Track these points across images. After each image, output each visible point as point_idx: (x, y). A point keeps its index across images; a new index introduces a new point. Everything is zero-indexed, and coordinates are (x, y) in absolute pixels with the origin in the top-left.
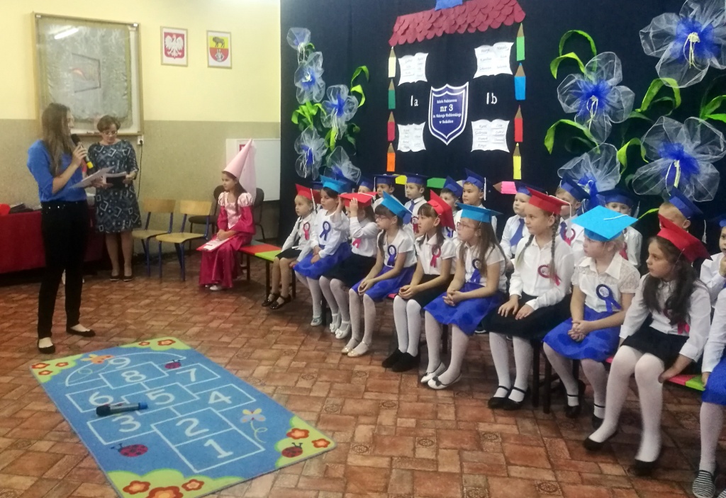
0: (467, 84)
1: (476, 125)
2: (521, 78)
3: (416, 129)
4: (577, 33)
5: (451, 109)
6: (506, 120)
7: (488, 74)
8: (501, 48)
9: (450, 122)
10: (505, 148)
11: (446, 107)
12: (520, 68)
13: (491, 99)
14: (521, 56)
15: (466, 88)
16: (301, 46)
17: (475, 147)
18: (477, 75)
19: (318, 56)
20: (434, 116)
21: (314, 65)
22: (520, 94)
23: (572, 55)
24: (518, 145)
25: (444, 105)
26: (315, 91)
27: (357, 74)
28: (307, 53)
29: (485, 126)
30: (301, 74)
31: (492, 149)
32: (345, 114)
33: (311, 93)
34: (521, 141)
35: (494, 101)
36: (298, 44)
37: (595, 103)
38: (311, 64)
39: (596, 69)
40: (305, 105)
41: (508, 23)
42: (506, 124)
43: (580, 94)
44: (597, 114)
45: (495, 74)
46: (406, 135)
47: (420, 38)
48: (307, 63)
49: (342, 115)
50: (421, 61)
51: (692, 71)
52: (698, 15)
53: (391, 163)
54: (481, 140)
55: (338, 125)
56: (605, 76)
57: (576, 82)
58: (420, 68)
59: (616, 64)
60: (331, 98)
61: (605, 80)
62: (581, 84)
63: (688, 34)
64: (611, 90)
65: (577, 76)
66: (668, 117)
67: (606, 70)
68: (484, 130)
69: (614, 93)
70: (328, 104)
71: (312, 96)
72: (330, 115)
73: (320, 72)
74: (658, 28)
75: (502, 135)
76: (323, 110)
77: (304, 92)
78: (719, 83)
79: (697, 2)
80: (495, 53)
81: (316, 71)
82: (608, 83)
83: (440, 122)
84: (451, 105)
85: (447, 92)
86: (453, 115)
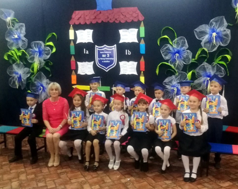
0: (115, 45)
1: (122, 64)
2: (143, 44)
3: (88, 64)
4: (169, 28)
5: (108, 55)
6: (136, 61)
7: (127, 42)
8: (132, 31)
9: (108, 62)
10: (136, 73)
11: (105, 55)
12: (142, 40)
13: (128, 52)
14: (142, 34)
15: (115, 47)
16: (9, 19)
17: (122, 72)
18: (121, 41)
19: (22, 26)
20: (99, 59)
21: (19, 30)
22: (143, 50)
23: (166, 36)
24: (142, 72)
25: (104, 54)
26: (20, 44)
27: (50, 36)
28: (13, 23)
29: (126, 64)
30: (11, 33)
31: (130, 74)
32: (44, 56)
33: (18, 44)
34: (144, 70)
35: (129, 53)
36: (6, 17)
37: (178, 56)
38: (17, 29)
39: (176, 43)
40: (14, 50)
41: (136, 20)
42: (135, 64)
43: (170, 53)
44: (180, 60)
45: (130, 42)
46: (83, 67)
47: (88, 23)
48: (14, 29)
49: (41, 56)
50: (89, 33)
51: (214, 46)
52: (215, 26)
53: (74, 80)
54: (124, 70)
55: (40, 61)
56: (180, 46)
57: (169, 47)
58: (89, 37)
59: (185, 41)
60: (33, 47)
61: (181, 48)
62: (171, 48)
63: (213, 33)
64: (184, 52)
65: (169, 45)
66: (206, 62)
67: (181, 44)
68: (125, 66)
69: (185, 53)
70: (31, 50)
71: (18, 46)
72: (32, 56)
73: (23, 33)
74: (201, 30)
75: (134, 68)
76: (26, 53)
77: (13, 43)
78: (221, 51)
79: (215, 22)
80: (129, 32)
81: (21, 33)
82: (183, 49)
83: (103, 62)
84: (109, 54)
85: (105, 48)
86: (110, 59)
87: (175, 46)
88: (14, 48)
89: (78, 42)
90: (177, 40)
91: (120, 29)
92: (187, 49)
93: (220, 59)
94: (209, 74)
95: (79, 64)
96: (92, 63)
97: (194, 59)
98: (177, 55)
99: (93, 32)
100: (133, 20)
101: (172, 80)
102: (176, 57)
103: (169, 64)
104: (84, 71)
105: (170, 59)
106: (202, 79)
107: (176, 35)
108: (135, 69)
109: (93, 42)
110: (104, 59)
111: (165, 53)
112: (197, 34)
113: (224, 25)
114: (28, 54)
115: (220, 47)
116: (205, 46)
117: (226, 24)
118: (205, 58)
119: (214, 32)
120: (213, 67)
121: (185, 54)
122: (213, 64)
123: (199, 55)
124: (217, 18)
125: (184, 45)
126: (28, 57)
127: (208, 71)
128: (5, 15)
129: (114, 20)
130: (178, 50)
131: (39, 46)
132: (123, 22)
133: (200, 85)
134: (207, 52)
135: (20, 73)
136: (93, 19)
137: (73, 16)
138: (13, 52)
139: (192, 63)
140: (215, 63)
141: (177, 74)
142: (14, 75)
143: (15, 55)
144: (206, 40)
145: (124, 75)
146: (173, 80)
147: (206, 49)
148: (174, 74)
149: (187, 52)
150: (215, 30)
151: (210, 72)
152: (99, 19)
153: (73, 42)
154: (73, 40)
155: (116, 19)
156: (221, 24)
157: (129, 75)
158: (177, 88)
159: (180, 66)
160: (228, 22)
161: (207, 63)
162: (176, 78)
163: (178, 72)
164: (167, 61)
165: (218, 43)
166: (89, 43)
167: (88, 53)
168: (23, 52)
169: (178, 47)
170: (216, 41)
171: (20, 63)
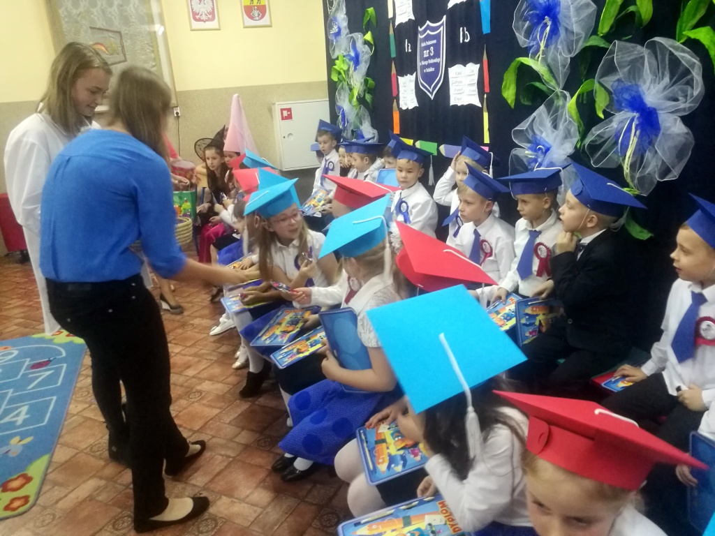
0: (444, 18)
5: (432, 52)
9: (432, 70)
11: (428, 51)
15: (443, 24)
20: (421, 64)
25: (426, 48)
29: (460, 73)
31: (465, 103)
53: (396, 124)
54: (456, 92)
58: (409, 3)
75: (474, 84)
83: (425, 71)
84: (432, 48)
85: (428, 31)
86: (434, 61)
95: (400, 80)
96: (414, 77)
104: (405, 101)
108: (475, 88)
109: (414, 19)
110: (426, 63)
153: (392, 23)
154: (391, 19)
166: (408, 22)
167: (410, 51)
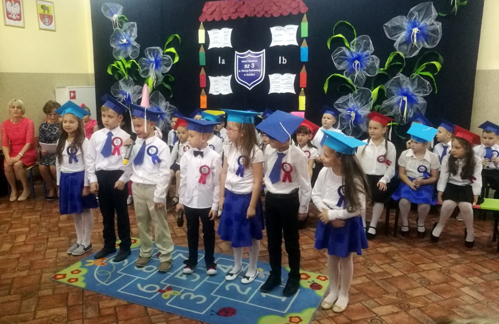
0: (264, 50)
1: (272, 77)
2: (305, 47)
3: (224, 79)
4: (345, 23)
5: (253, 66)
6: (293, 73)
7: (281, 45)
8: (290, 29)
9: (252, 75)
10: (293, 91)
11: (249, 65)
12: (305, 42)
13: (282, 60)
14: (305, 33)
15: (263, 53)
16: (115, 18)
17: (273, 90)
18: (273, 44)
19: (133, 26)
20: (240, 71)
21: (128, 32)
22: (304, 57)
23: (340, 35)
24: (303, 89)
25: (247, 63)
26: (130, 51)
27: (170, 39)
28: (121, 23)
29: (278, 78)
30: (118, 37)
31: (284, 92)
32: (162, 67)
33: (126, 52)
34: (306, 87)
35: (285, 62)
36: (112, 15)
37: (358, 64)
38: (125, 31)
39: (355, 45)
40: (120, 61)
41: (295, 13)
42: (293, 76)
43: (346, 59)
44: (361, 70)
45: (286, 45)
46: (216, 83)
47: (225, 18)
48: (122, 30)
49: (159, 68)
50: (226, 34)
51: (414, 49)
52: (417, 18)
53: (204, 103)
54: (275, 87)
55: (157, 76)
56: (362, 49)
57: (344, 52)
58: (226, 39)
59: (369, 42)
60: (147, 56)
61: (363, 51)
62: (348, 53)
63: (413, 28)
64: (368, 57)
65: (344, 48)
66: (401, 73)
67: (363, 46)
68: (277, 80)
69: (369, 59)
70: (145, 60)
71: (127, 54)
72: (146, 68)
73: (134, 36)
74: (394, 24)
75: (290, 83)
76: (138, 65)
77: (119, 51)
78: (426, 55)
79: (417, 11)
80: (285, 31)
81: (131, 36)
82: (365, 53)
83: (245, 75)
85: (249, 55)
86: (255, 70)
87: (353, 50)
88: (121, 58)
89: (210, 47)
90: (357, 41)
91: (272, 27)
92: (372, 54)
93: (424, 68)
94: (405, 90)
95: (211, 79)
96: (230, 77)
97: (382, 69)
98: (357, 62)
99: (233, 32)
100: (290, 12)
101: (348, 100)
102: (355, 66)
103: (344, 76)
104: (217, 90)
105: (345, 69)
106: (395, 99)
107: (355, 34)
108: (292, 85)
109: (232, 47)
110: (247, 71)
111: (338, 60)
112: (388, 31)
113: (431, 16)
114: (140, 66)
115: (424, 49)
116: (400, 49)
117: (434, 13)
118: (400, 67)
119: (415, 26)
120: (413, 81)
121: (369, 62)
122: (413, 76)
123: (390, 63)
124: (421, 5)
125: (368, 48)
126: (140, 70)
127: (404, 87)
128: (111, 11)
129: (263, 14)
130: (358, 55)
131: (155, 53)
132: (276, 15)
133: (391, 108)
134: (404, 57)
135: (129, 93)
136: (233, 13)
137: (205, 9)
138: (119, 63)
139: (378, 74)
140: (415, 75)
141: (356, 92)
142: (120, 95)
143: (122, 67)
144: (402, 39)
145: (275, 95)
146: (350, 99)
147: (401, 54)
148: (352, 92)
149: (372, 58)
150: (417, 24)
151: (408, 89)
152: (242, 12)
153: (204, 46)
154: (203, 44)
155: (266, 12)
156: (427, 15)
157: (282, 94)
158: (356, 112)
159: (360, 79)
160: (438, 11)
161: (403, 75)
162: (354, 97)
163: (357, 89)
164: (341, 72)
165: (421, 43)
166: (226, 48)
167: (224, 63)
168: (133, 62)
169: (359, 50)
170: (417, 40)
171: (129, 79)
